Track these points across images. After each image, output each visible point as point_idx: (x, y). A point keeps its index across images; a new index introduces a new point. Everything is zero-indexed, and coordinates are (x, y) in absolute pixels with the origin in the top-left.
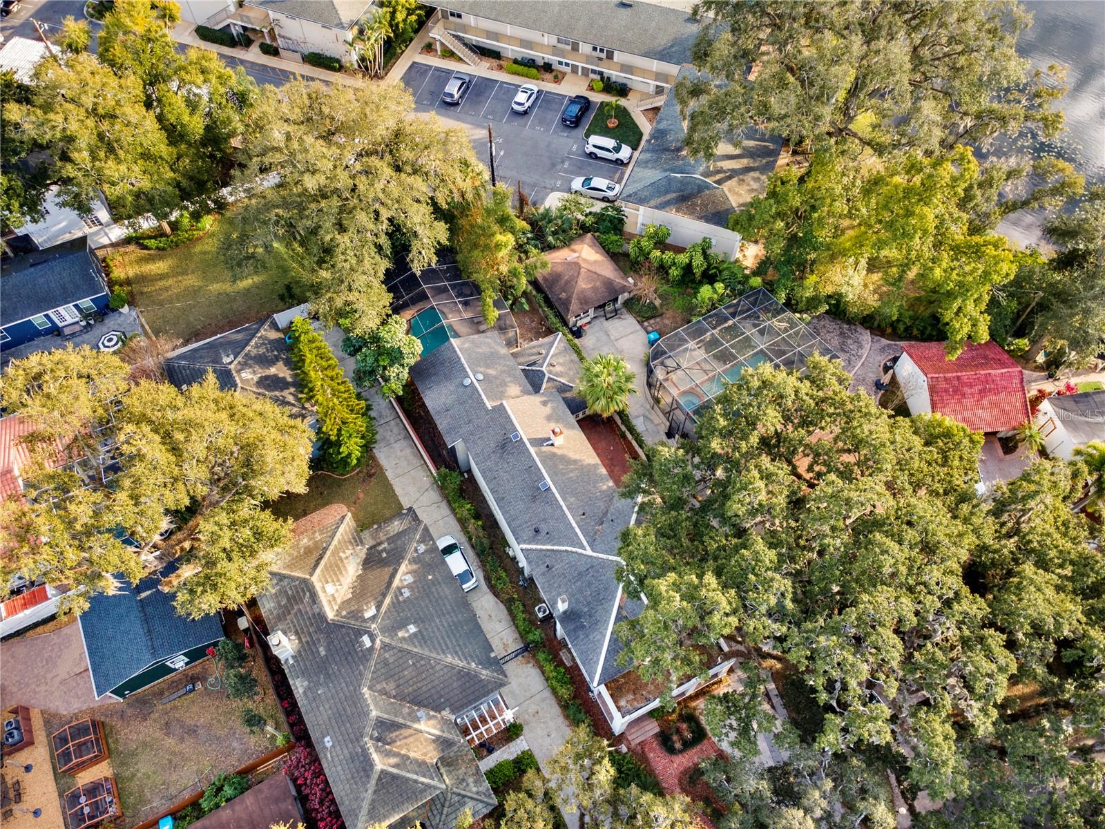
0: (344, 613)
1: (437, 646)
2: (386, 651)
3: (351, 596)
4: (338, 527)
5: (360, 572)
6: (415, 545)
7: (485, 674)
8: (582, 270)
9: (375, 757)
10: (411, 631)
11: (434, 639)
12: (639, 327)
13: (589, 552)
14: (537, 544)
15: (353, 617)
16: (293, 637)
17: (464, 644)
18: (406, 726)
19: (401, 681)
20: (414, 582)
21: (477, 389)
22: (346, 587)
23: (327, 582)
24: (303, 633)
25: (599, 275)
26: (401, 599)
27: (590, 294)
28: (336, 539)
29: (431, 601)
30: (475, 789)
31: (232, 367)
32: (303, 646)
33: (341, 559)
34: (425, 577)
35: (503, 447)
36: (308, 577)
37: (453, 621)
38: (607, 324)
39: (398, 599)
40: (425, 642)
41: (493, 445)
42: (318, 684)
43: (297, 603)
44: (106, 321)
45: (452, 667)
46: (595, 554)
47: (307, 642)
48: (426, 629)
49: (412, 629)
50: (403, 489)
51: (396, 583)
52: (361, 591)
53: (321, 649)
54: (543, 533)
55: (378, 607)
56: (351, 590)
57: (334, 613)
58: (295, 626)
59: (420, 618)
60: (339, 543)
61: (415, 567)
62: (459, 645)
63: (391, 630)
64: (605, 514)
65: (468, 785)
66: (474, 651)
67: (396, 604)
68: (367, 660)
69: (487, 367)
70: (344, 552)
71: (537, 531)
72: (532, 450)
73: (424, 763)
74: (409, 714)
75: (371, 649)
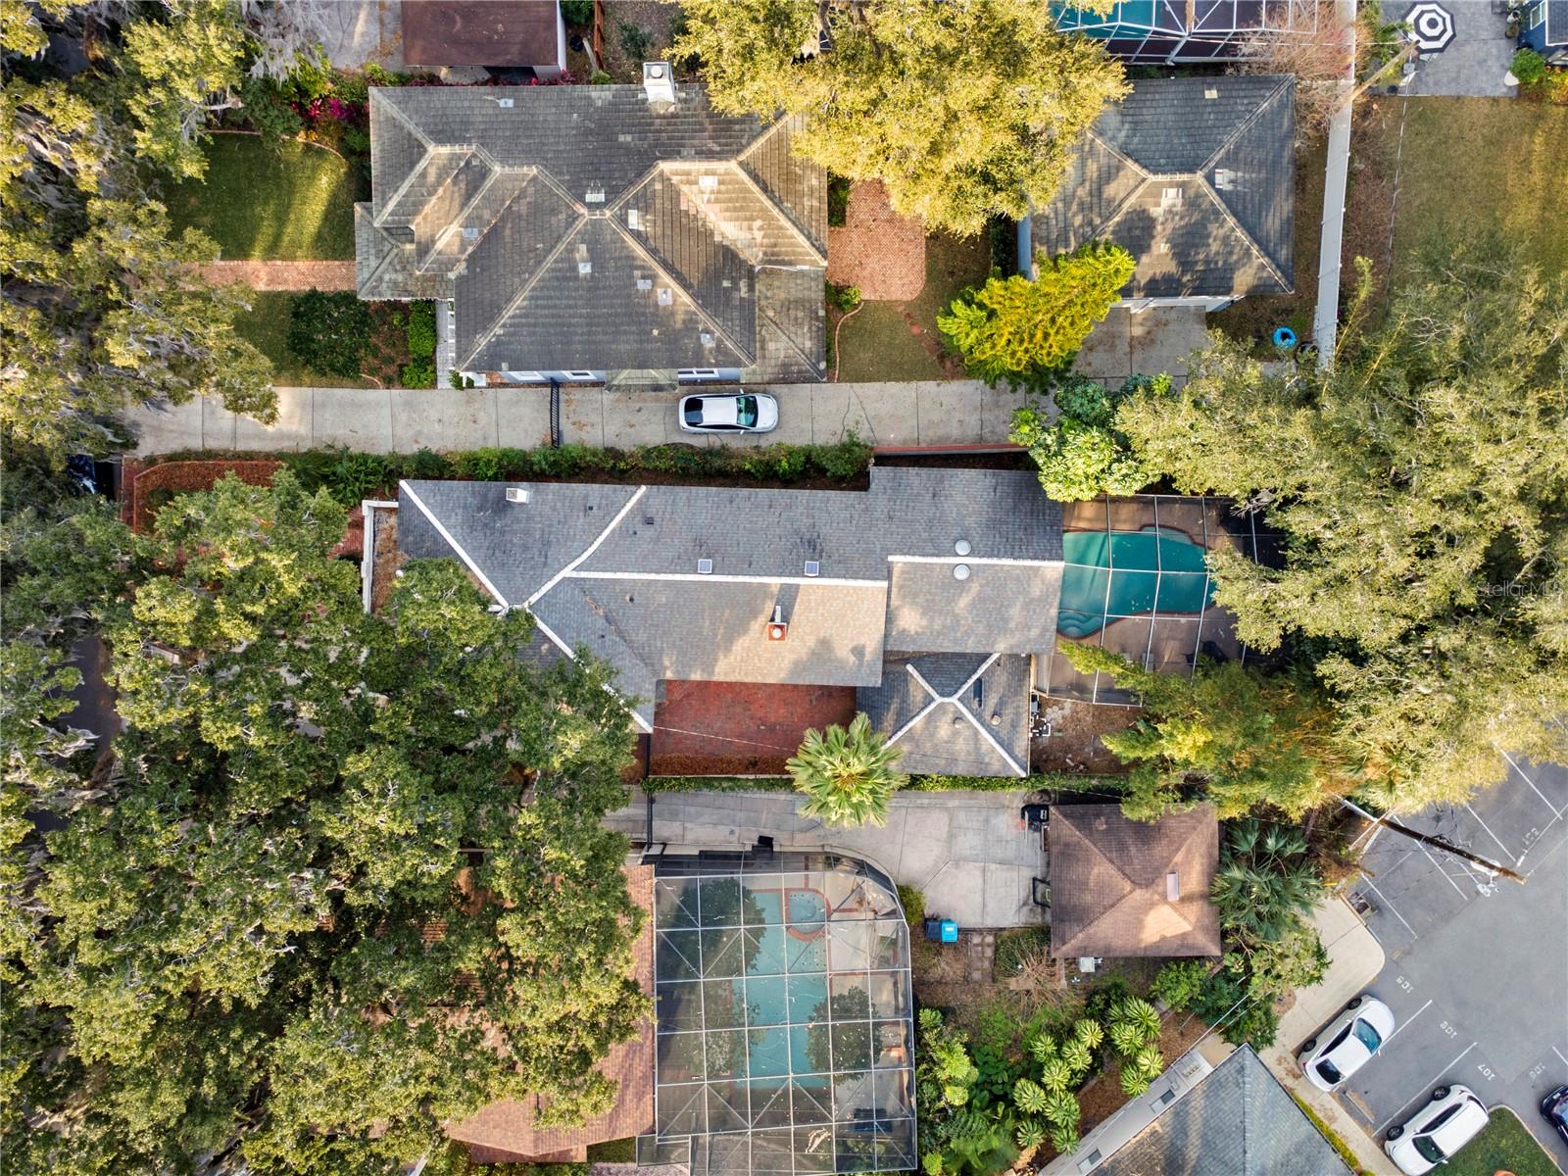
0: (658, 186)
1: (546, 293)
2: (569, 216)
3: (683, 207)
4: (809, 237)
5: (718, 238)
6: (717, 334)
7: (482, 342)
8: (1128, 886)
9: (445, 150)
10: (581, 266)
11: (558, 294)
12: (990, 923)
13: (567, 572)
14: (631, 510)
15: (644, 195)
16: (672, 109)
17: (534, 333)
18: (464, 205)
19: (523, 224)
20: (656, 305)
21: (938, 556)
22: (703, 207)
23: (721, 183)
24: (669, 124)
25: (1106, 909)
26: (637, 273)
27: (1076, 872)
28: (788, 225)
29: (617, 315)
30: (387, 277)
31: (1199, 178)
32: (651, 117)
33: (752, 219)
34: (659, 325)
35: (812, 544)
36: (742, 157)
37: (576, 334)
38: (1027, 874)
39: (637, 268)
40: (557, 278)
41: (824, 531)
42: (587, 117)
43: (714, 131)
44: (1503, 43)
45: (509, 300)
46: (557, 578)
47: (652, 124)
48: (576, 289)
49: (585, 269)
50: (892, 396)
51: (665, 277)
52: (682, 224)
53: (629, 138)
54: (640, 528)
55: (637, 235)
56: (692, 212)
57: (667, 172)
58: (685, 117)
59: (597, 288)
60: (781, 228)
61: (680, 317)
62: (535, 325)
63: (594, 237)
64: (620, 633)
65: (396, 271)
66: (519, 342)
67: (629, 262)
68: (569, 189)
69: (980, 599)
70: (760, 229)
71: (649, 522)
72: (775, 581)
73: (415, 213)
74: (480, 218)
75: (581, 199)
